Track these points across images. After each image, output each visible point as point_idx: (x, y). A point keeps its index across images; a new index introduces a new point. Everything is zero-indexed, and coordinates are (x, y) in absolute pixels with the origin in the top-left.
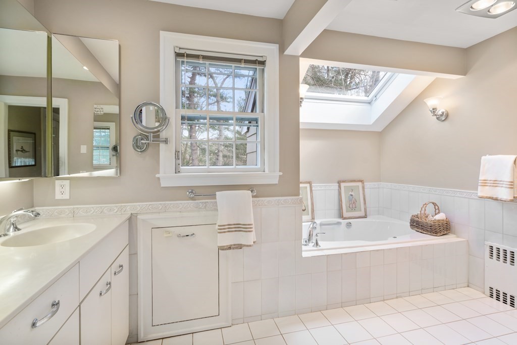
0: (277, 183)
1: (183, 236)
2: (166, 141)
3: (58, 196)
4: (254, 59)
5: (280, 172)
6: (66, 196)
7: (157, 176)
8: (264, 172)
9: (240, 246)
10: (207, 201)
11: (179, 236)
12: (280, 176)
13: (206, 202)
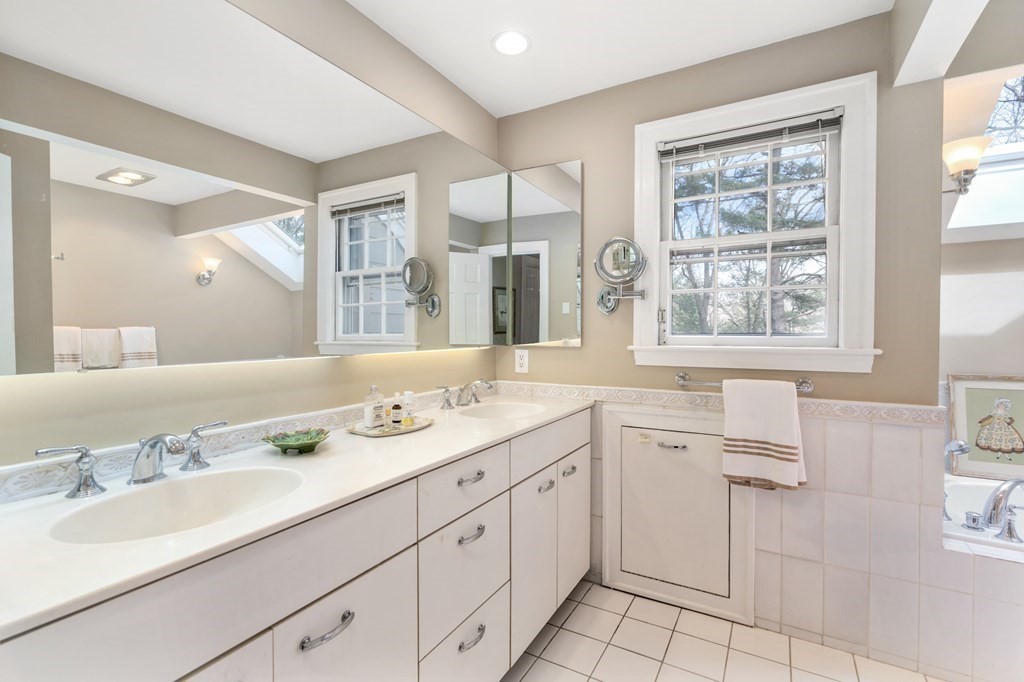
0: (870, 372)
1: (669, 447)
2: (642, 294)
3: (518, 370)
4: (813, 119)
5: (875, 347)
6: (525, 370)
7: (630, 348)
8: (838, 347)
9: (770, 486)
10: (709, 394)
11: (662, 445)
12: (876, 356)
13: (707, 397)
